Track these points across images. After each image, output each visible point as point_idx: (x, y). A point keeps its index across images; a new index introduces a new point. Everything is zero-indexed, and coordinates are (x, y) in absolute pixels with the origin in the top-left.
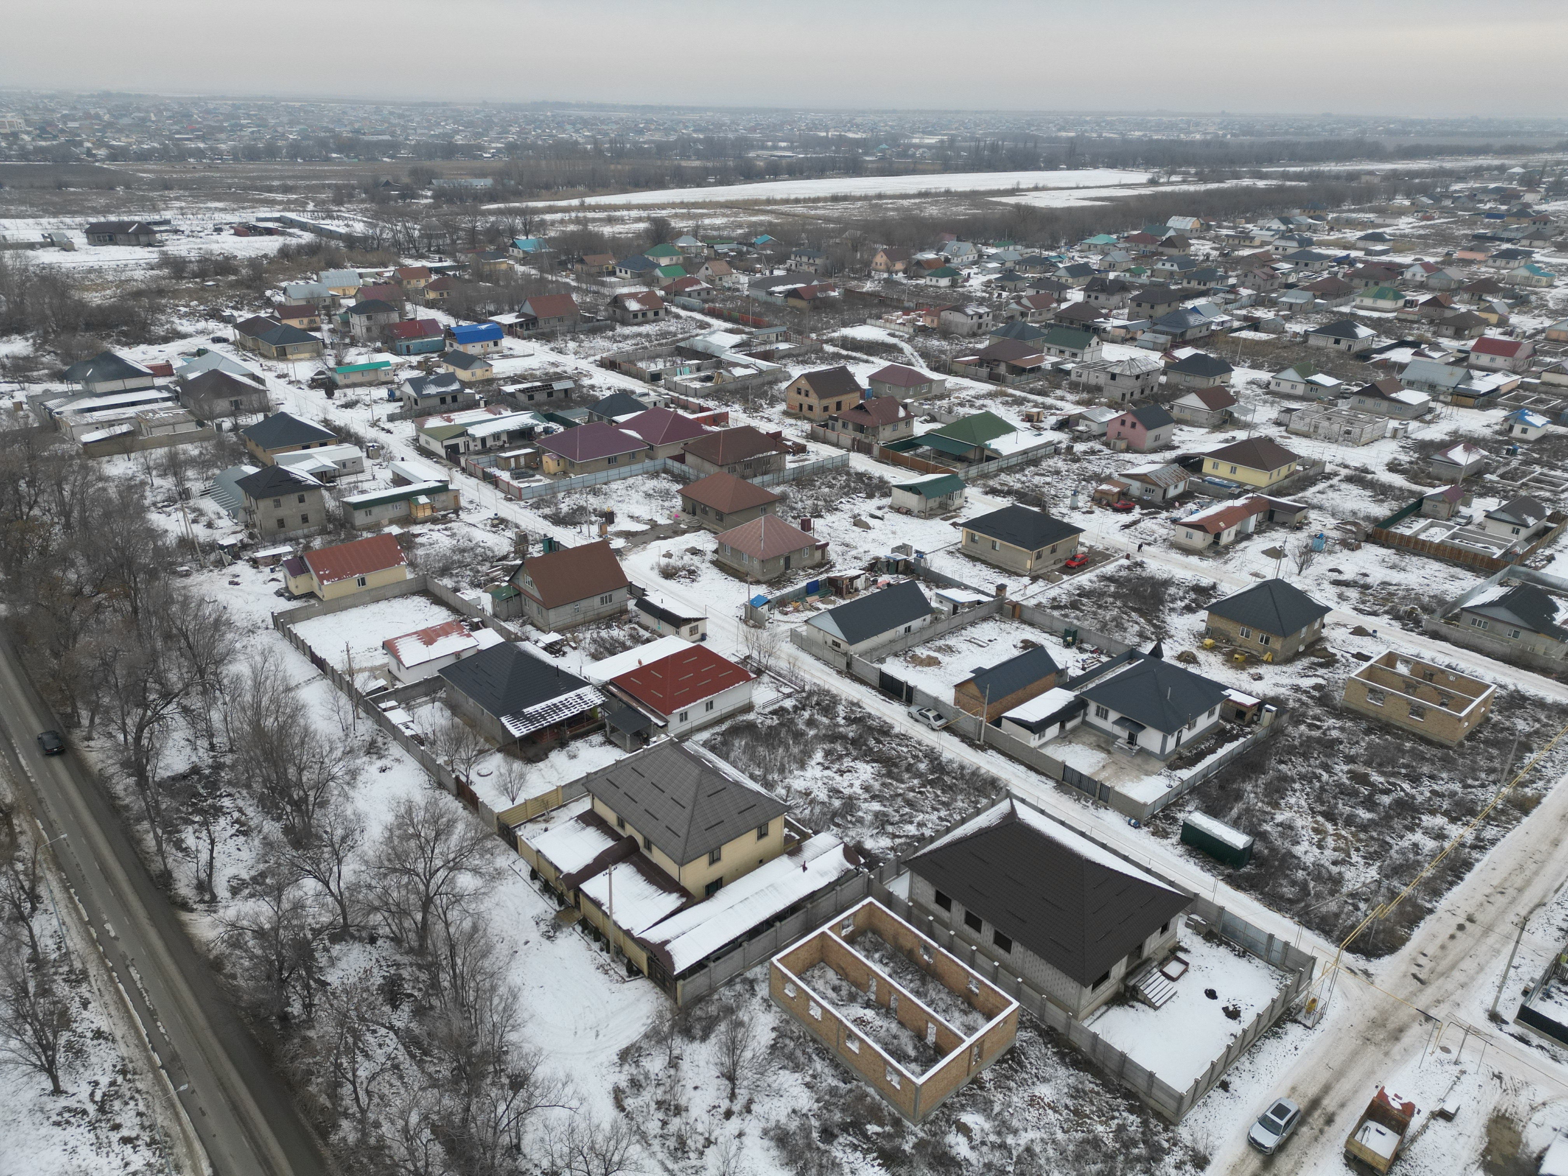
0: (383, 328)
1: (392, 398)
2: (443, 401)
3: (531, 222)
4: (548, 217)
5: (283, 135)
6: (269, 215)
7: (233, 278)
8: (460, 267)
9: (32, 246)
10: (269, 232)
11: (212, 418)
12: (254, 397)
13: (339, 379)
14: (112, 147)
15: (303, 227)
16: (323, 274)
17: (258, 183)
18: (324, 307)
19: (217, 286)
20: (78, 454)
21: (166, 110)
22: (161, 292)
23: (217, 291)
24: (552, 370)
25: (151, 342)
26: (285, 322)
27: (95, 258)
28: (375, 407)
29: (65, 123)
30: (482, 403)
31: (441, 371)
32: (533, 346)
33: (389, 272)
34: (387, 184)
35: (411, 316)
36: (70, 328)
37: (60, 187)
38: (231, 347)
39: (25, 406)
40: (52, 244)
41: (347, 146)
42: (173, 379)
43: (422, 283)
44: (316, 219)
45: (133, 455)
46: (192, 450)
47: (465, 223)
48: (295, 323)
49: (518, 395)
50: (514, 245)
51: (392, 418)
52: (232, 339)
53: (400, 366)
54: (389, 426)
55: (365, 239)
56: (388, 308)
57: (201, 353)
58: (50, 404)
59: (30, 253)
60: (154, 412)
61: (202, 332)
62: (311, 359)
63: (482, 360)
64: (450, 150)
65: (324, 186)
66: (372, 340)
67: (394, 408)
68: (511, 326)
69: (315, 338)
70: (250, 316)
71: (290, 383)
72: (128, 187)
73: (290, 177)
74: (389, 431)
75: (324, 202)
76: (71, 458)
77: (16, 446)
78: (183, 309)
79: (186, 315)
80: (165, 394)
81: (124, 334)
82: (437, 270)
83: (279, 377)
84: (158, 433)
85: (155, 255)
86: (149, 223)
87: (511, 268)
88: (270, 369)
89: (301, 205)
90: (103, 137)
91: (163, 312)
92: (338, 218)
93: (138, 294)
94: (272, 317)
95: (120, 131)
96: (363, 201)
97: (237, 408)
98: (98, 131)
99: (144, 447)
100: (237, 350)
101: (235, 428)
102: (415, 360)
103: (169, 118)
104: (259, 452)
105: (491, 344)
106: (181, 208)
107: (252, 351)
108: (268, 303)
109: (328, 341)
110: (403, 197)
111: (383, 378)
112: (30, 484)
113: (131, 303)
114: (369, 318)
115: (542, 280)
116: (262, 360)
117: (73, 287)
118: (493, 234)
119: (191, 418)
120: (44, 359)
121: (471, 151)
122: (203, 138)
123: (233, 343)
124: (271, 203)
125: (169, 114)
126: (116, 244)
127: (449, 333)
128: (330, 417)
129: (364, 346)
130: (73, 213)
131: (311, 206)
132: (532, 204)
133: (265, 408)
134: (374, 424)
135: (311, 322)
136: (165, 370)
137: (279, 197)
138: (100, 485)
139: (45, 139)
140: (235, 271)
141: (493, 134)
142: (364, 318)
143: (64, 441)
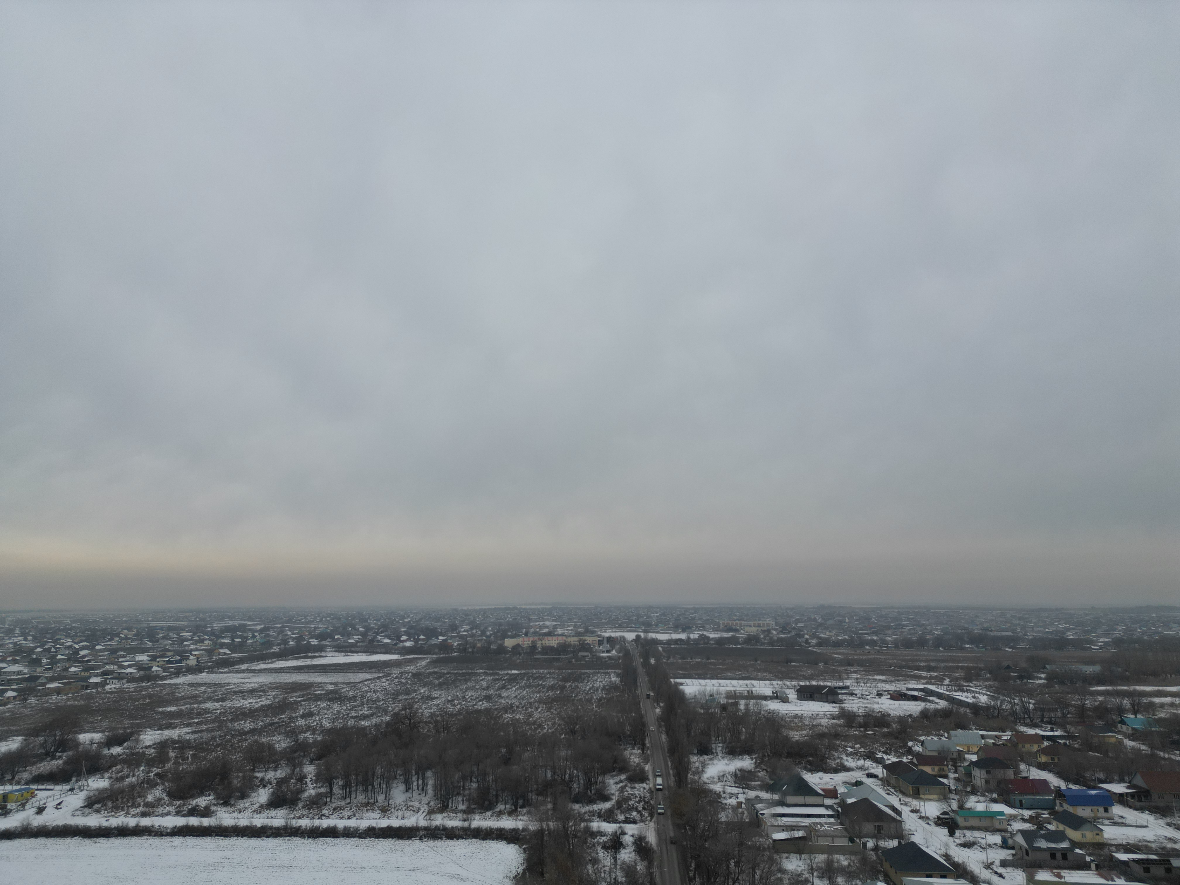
0: (999, 782)
1: (1005, 845)
2: (1053, 856)
3: (1139, 704)
4: (1157, 700)
5: (931, 631)
6: (915, 686)
7: (887, 730)
8: (1069, 736)
9: (765, 698)
10: (915, 698)
11: (860, 838)
12: (893, 825)
13: (960, 821)
14: (820, 638)
15: (940, 696)
16: (953, 733)
17: (911, 664)
18: (952, 759)
19: (874, 735)
20: (769, 847)
21: (856, 615)
22: (837, 736)
23: (874, 739)
24: (1169, 845)
25: (826, 771)
26: (920, 767)
27: (799, 709)
28: (989, 850)
29: (796, 624)
30: (1093, 866)
31: (1051, 827)
32: (1146, 818)
33: (1006, 736)
34: (1008, 667)
35: (1024, 775)
36: (777, 754)
37: (787, 663)
38: (879, 782)
39: (743, 806)
40: (777, 698)
41: (977, 640)
42: (837, 801)
43: (1035, 748)
44: (950, 691)
45: (803, 856)
46: (844, 861)
47: (1075, 700)
48: (928, 769)
49: (1132, 864)
50: (1122, 722)
51: (1004, 864)
52: (881, 776)
53: (1013, 817)
54: (1001, 870)
55: (988, 708)
56: (1005, 766)
57: (858, 784)
58: (758, 806)
59: (764, 702)
60: (821, 824)
61: (861, 768)
62: (938, 800)
63: (1093, 823)
64: (1062, 643)
65: (958, 668)
66: (991, 791)
67: (1006, 854)
68: (1121, 795)
69: (943, 784)
70: (896, 760)
71: (921, 818)
72: (826, 663)
73: (933, 660)
74: (1001, 876)
75: (957, 679)
76: (764, 849)
77: (733, 833)
78: (850, 749)
79: (851, 754)
80: (830, 812)
81: (810, 763)
82: (1048, 738)
83: (913, 811)
84: (822, 842)
85: (836, 710)
86: (835, 688)
87: (1120, 742)
88: (906, 804)
89: (939, 681)
90: (816, 632)
91: (836, 750)
92: (967, 691)
93: (822, 735)
94: (911, 762)
95: (826, 628)
96: (987, 680)
97: (879, 832)
98: (814, 628)
99: (812, 851)
100: (883, 785)
101: (876, 848)
102: (1027, 813)
103: (857, 620)
104: (892, 873)
105: (1101, 809)
106: (857, 679)
107: (894, 787)
108: (910, 751)
109: (953, 787)
110: (1021, 677)
111: (998, 826)
112: (737, 864)
113: (817, 741)
114: (988, 772)
115: (1153, 755)
116: (901, 796)
117: (784, 726)
118: (1102, 711)
119: (846, 834)
120: (759, 774)
121: (1079, 644)
122: (876, 633)
123: (881, 780)
124: (918, 678)
125: (858, 618)
126: (813, 700)
127: (1059, 793)
128: (951, 853)
129: (983, 795)
130: (791, 679)
131: (947, 681)
132: (1139, 688)
133: (899, 835)
134: (988, 866)
135: (940, 770)
136: (832, 793)
137: (924, 674)
138: (779, 875)
139: (784, 633)
140: (888, 725)
141: (1100, 631)
142: (983, 772)
143: (761, 836)
